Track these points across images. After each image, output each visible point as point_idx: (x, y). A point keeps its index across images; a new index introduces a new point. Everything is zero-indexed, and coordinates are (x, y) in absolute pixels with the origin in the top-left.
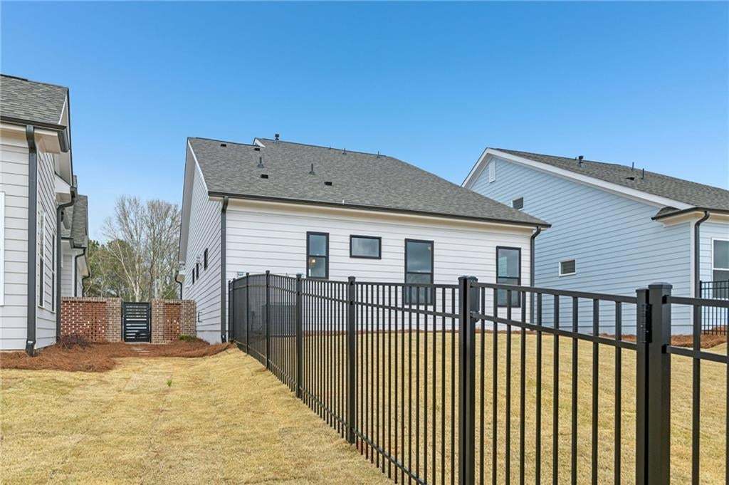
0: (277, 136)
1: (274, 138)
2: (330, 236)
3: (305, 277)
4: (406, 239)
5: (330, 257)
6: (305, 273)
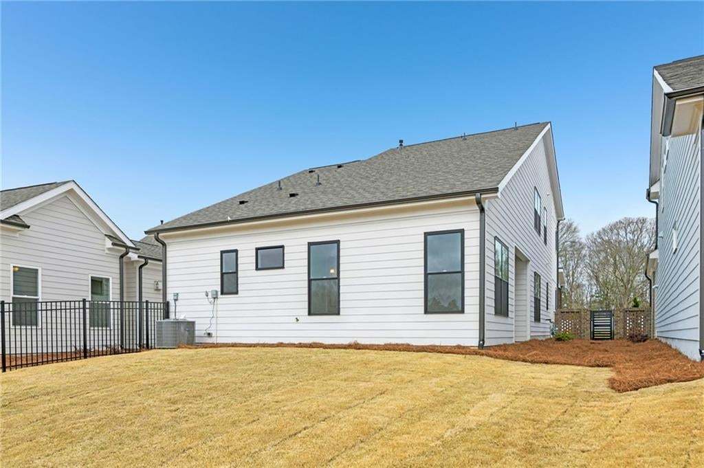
2: (239, 252)
3: (219, 293)
4: (308, 243)
5: (239, 272)
6: (219, 289)
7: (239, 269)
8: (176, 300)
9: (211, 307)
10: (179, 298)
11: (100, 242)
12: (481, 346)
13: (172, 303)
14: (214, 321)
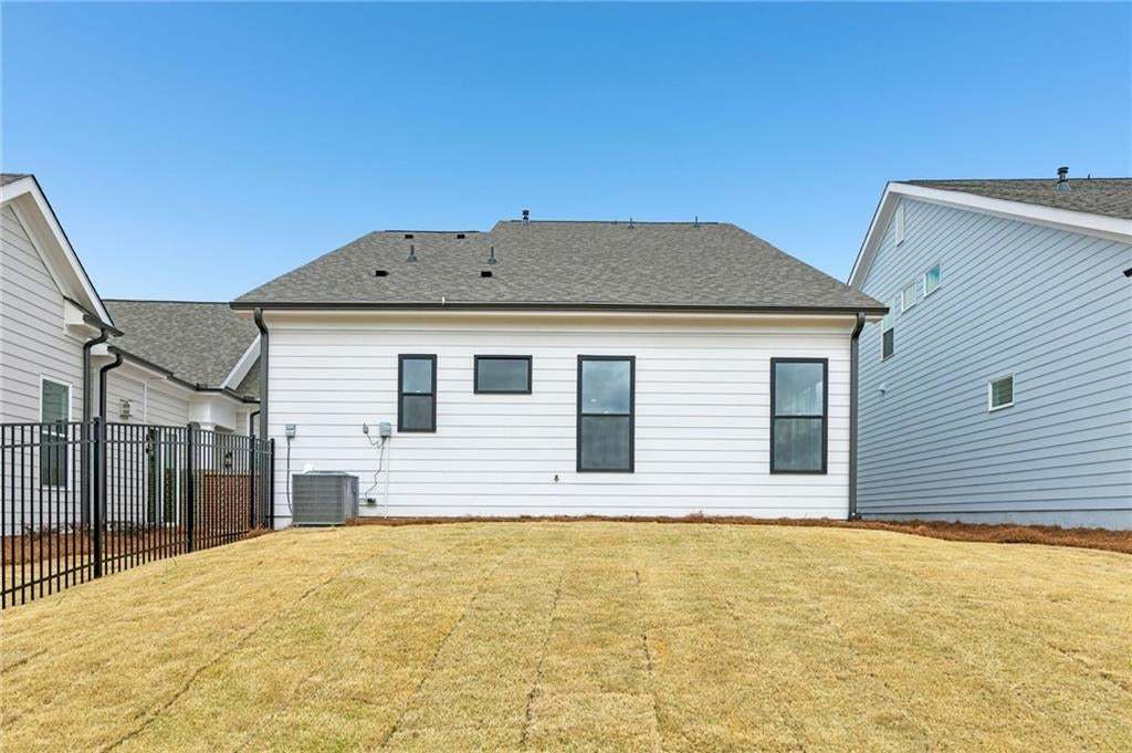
0: (526, 213)
1: (521, 217)
2: (438, 360)
3: (395, 429)
4: (579, 356)
5: (438, 395)
6: (394, 421)
7: (438, 389)
8: (290, 437)
9: (376, 453)
10: (297, 434)
11: (57, 310)
12: (850, 519)
13: (281, 443)
14: (381, 477)
